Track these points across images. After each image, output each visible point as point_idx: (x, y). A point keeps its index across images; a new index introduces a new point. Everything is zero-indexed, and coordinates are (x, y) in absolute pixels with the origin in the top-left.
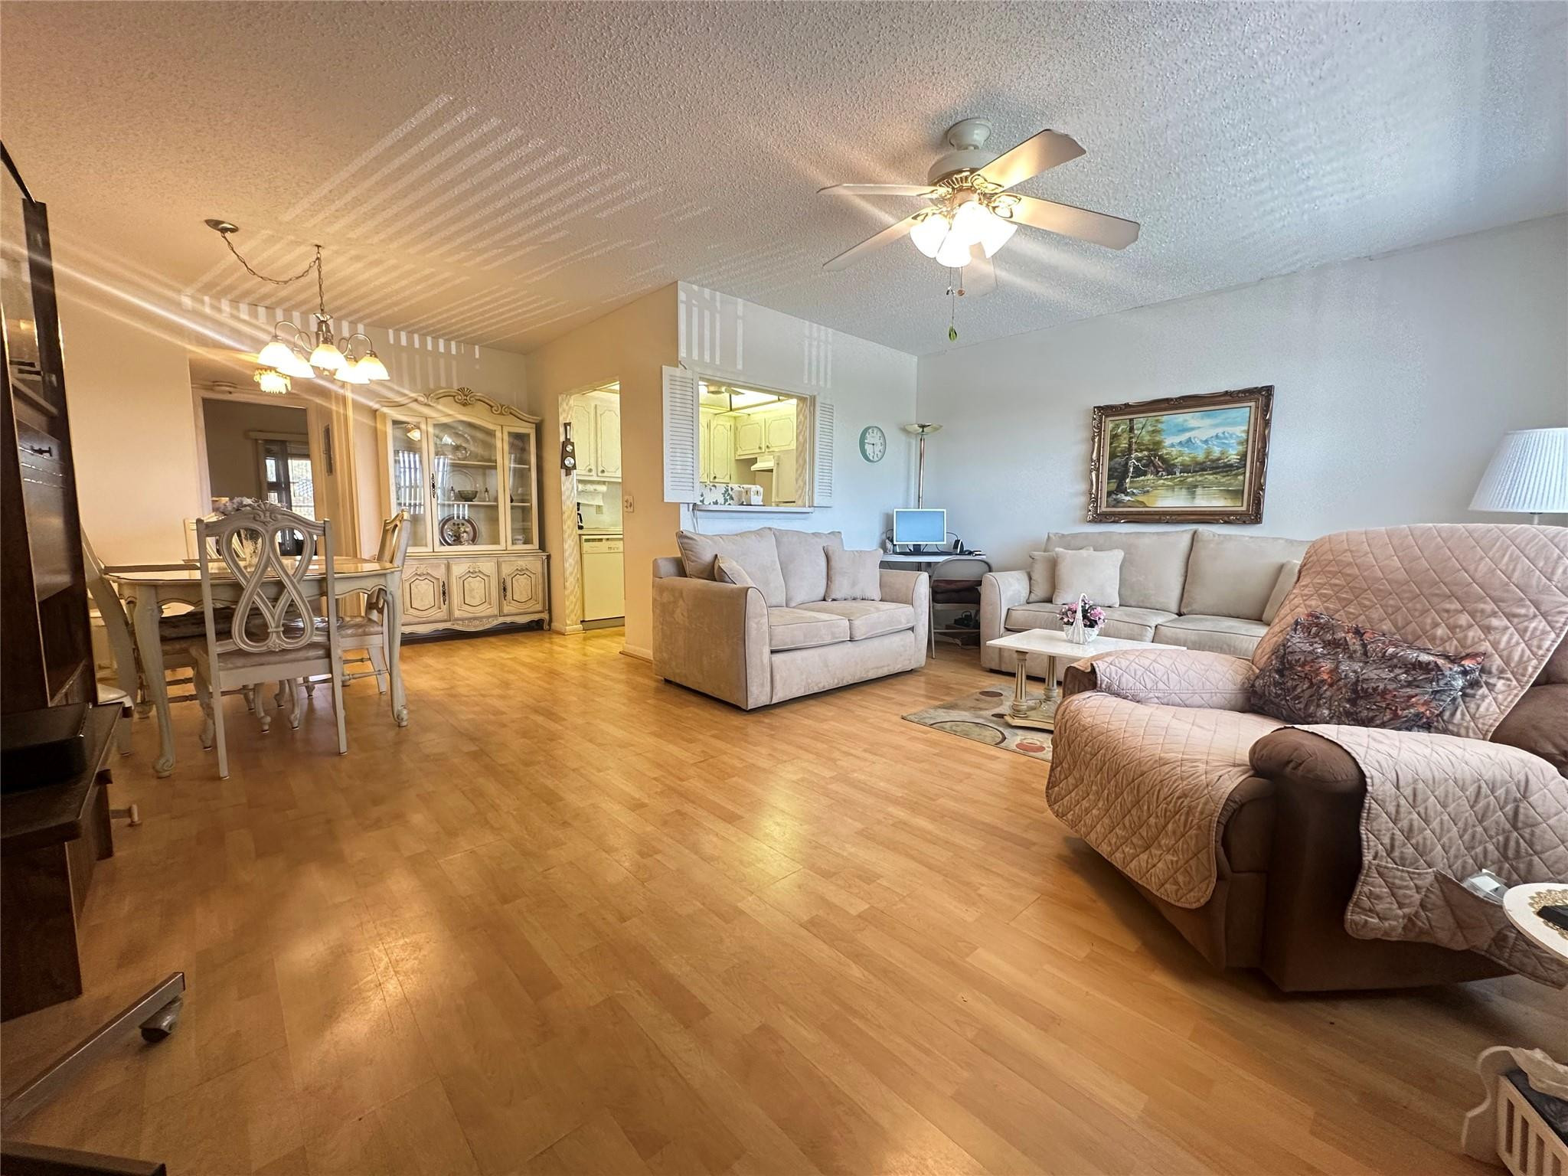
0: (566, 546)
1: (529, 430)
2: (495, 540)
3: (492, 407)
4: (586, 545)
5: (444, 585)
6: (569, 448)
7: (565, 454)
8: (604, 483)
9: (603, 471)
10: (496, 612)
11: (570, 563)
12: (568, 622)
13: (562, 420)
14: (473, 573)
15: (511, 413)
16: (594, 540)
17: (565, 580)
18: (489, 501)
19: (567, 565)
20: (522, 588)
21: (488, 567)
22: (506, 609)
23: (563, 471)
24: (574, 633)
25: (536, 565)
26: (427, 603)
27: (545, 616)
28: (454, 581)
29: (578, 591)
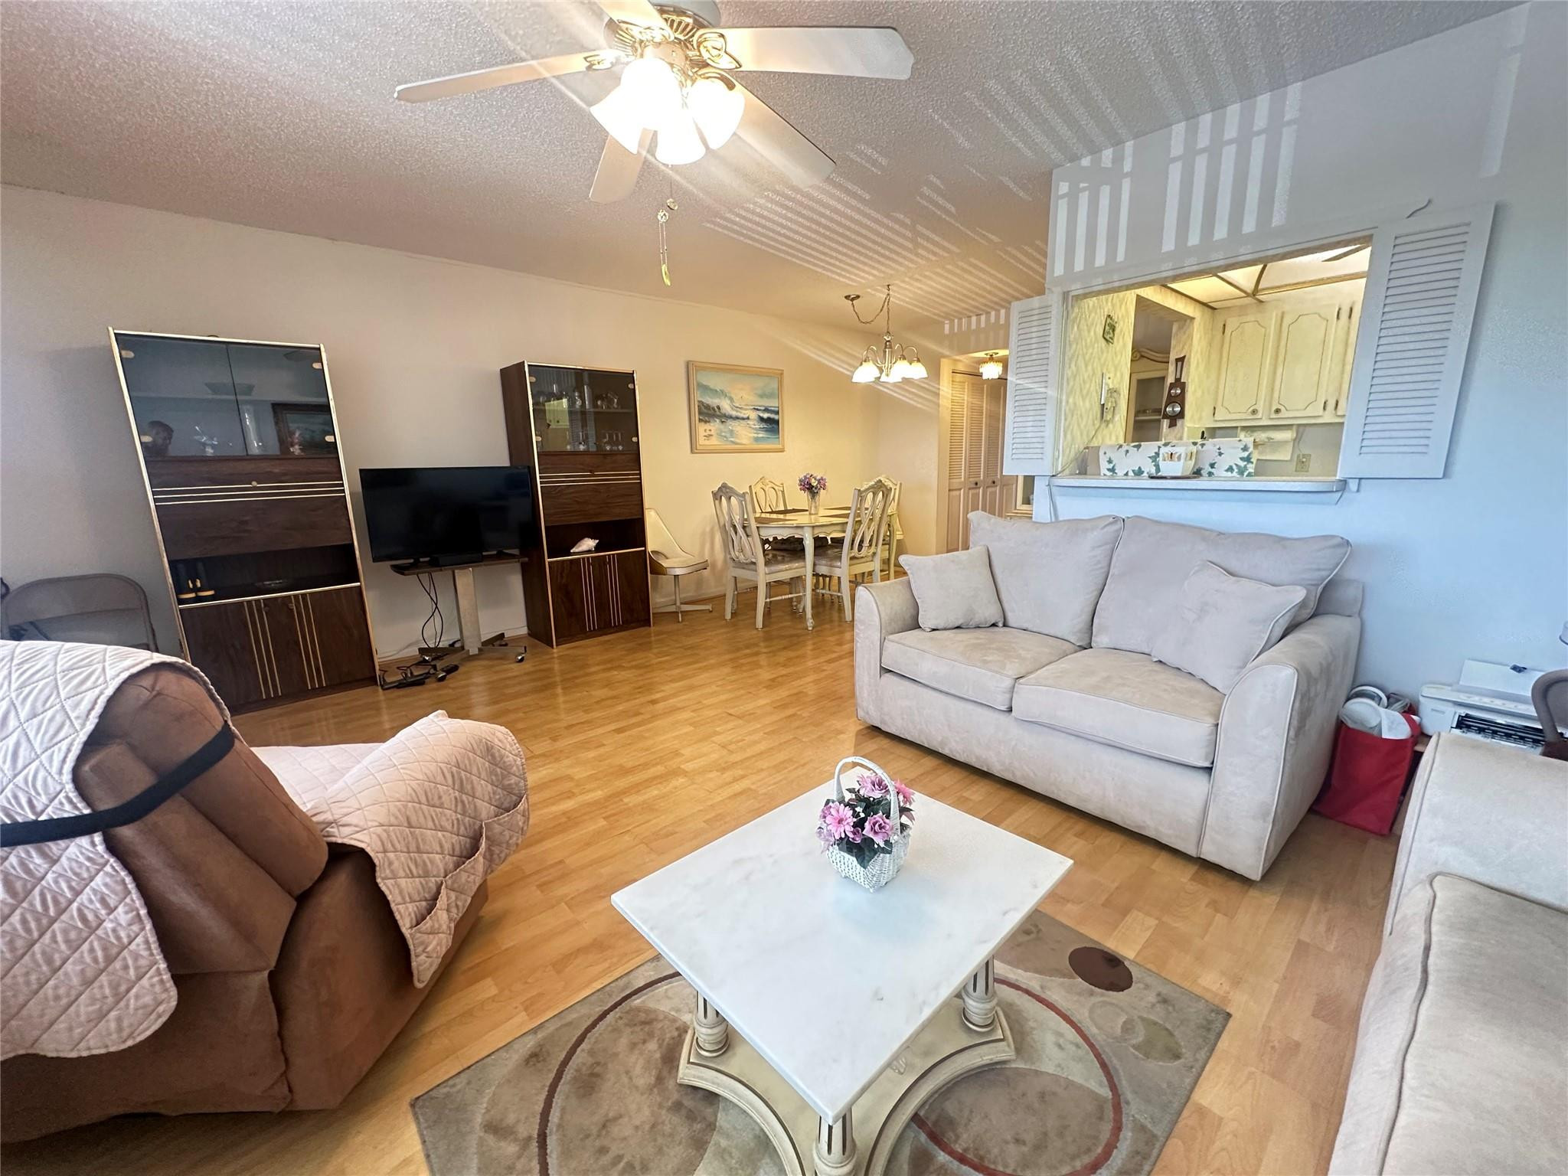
9: (1278, 411)
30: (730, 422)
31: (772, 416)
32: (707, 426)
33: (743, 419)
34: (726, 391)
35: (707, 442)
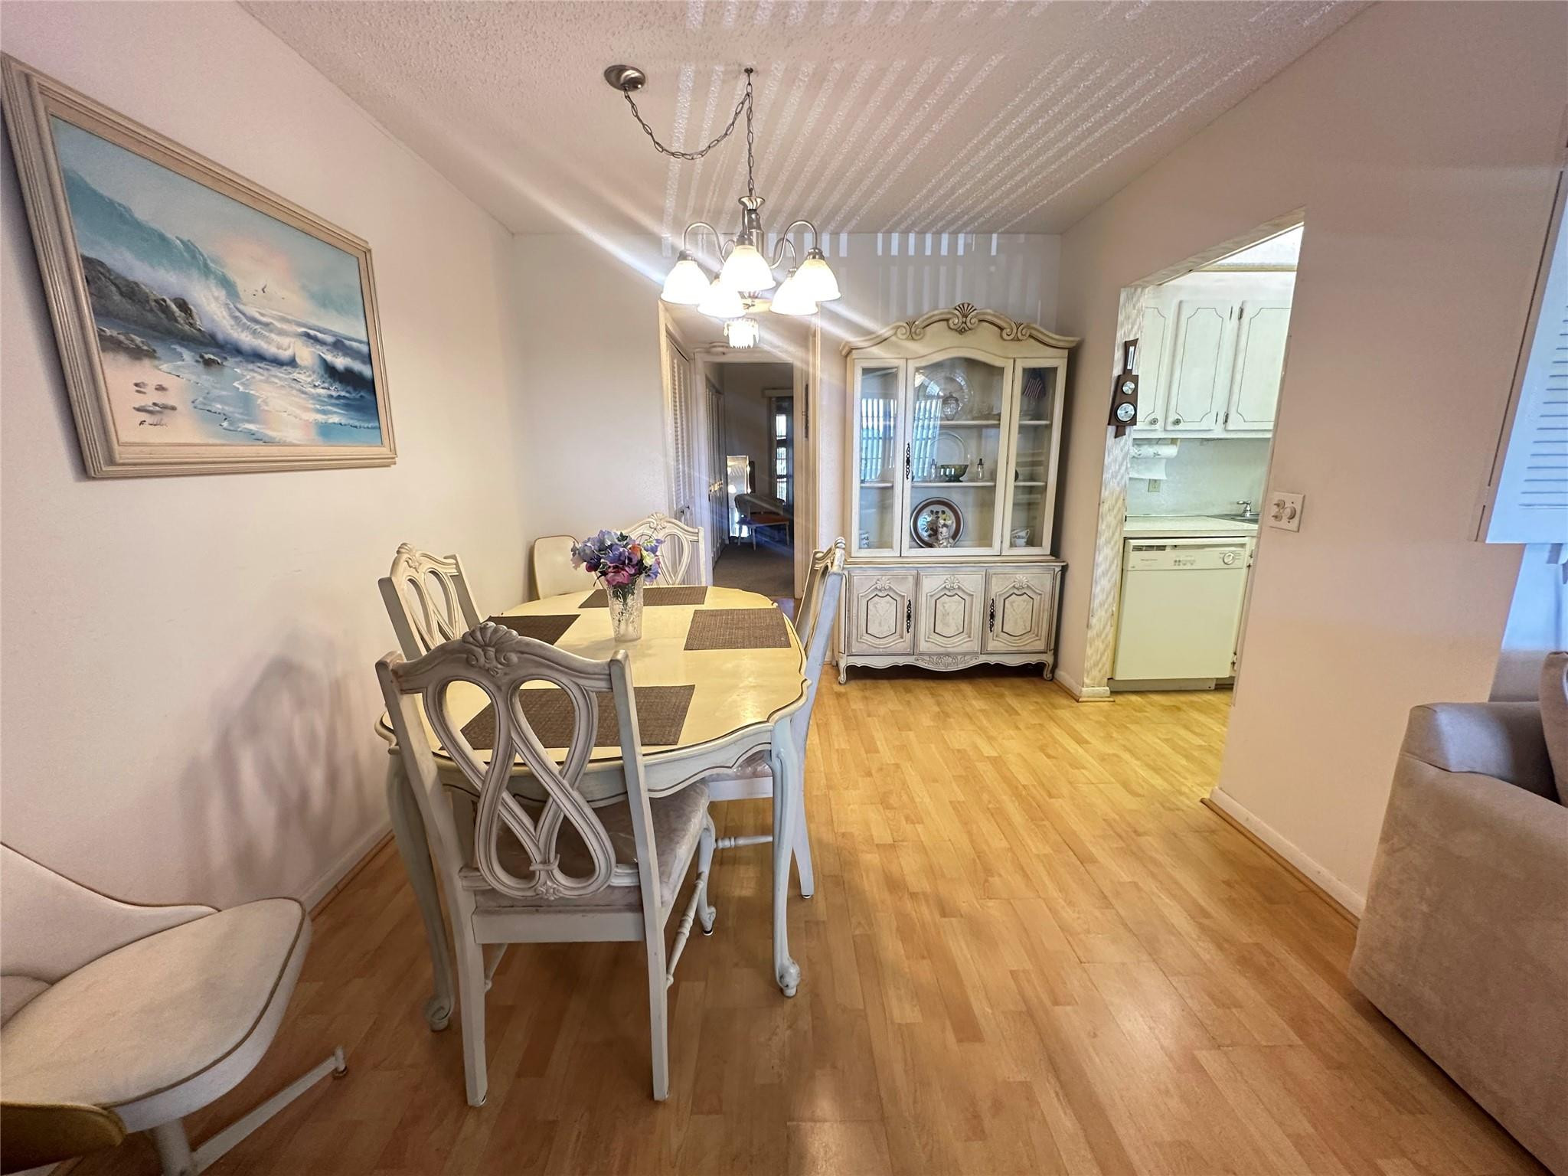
0: (1100, 558)
1: (1057, 361)
2: (985, 539)
3: (1001, 329)
4: (1134, 558)
5: (909, 606)
6: (1128, 387)
7: (1119, 397)
8: (1173, 441)
9: (1177, 422)
10: (977, 648)
11: (1104, 586)
12: (1087, 681)
13: (1121, 337)
14: (949, 591)
15: (1031, 336)
16: (1150, 548)
17: (1090, 613)
18: (982, 480)
19: (1097, 590)
20: (1018, 616)
21: (972, 581)
22: (992, 646)
23: (1112, 429)
24: (1095, 699)
25: (1043, 581)
26: (886, 628)
27: (1048, 659)
28: (924, 599)
29: (1110, 631)
30: (234, 367)
31: (358, 366)
32: (148, 372)
33: (278, 362)
34: (206, 248)
35: (154, 435)
